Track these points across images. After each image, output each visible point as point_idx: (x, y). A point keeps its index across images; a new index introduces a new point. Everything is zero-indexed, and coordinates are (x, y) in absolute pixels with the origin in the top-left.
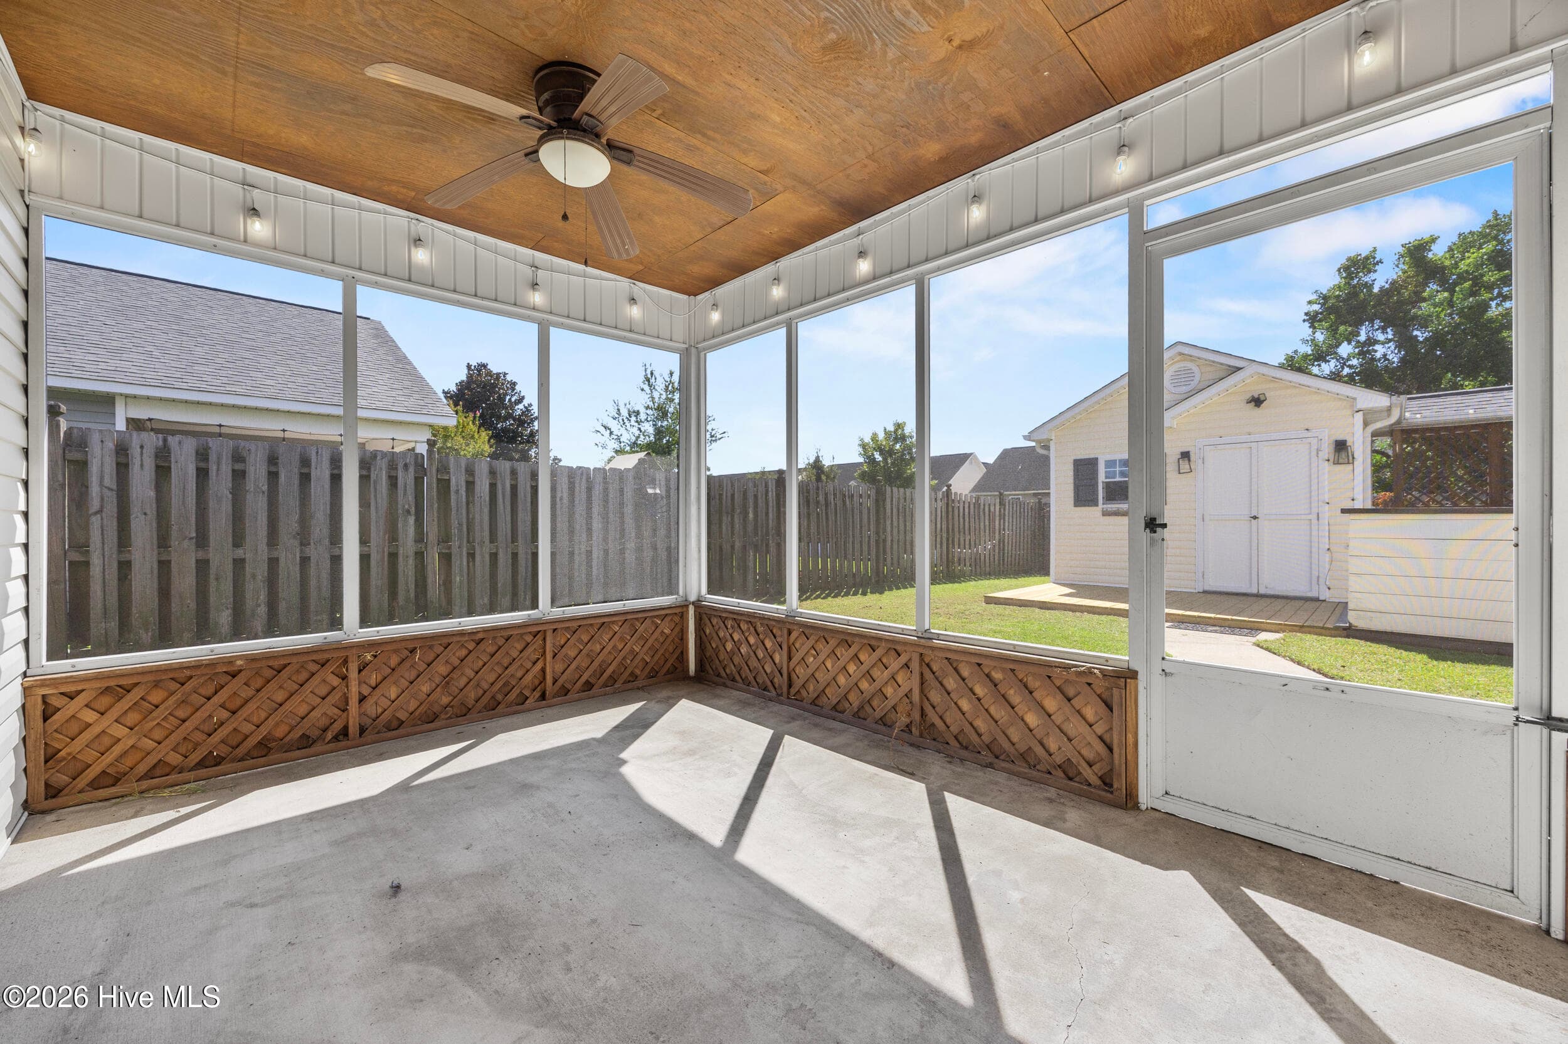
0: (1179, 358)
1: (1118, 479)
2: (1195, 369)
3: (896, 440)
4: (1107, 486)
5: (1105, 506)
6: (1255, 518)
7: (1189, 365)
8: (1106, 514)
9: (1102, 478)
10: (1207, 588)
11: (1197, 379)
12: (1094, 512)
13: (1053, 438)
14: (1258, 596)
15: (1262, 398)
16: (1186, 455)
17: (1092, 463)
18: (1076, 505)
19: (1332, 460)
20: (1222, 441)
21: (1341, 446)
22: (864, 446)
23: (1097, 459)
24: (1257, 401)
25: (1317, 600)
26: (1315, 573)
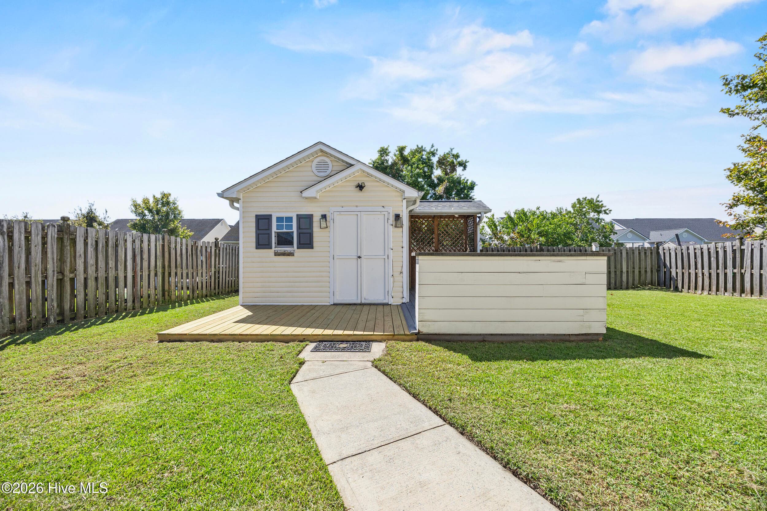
0: (320, 154)
1: (285, 230)
2: (329, 163)
3: (163, 205)
4: (279, 235)
5: (276, 249)
6: (360, 257)
7: (327, 159)
8: (276, 254)
9: (274, 229)
10: (335, 302)
11: (330, 169)
12: (270, 252)
13: (241, 198)
14: (361, 304)
15: (363, 186)
16: (324, 217)
17: (268, 218)
18: (257, 248)
19: (394, 225)
20: (343, 209)
21: (397, 217)
22: (136, 206)
23: (271, 215)
24: (361, 187)
25: (387, 304)
26: (387, 290)
